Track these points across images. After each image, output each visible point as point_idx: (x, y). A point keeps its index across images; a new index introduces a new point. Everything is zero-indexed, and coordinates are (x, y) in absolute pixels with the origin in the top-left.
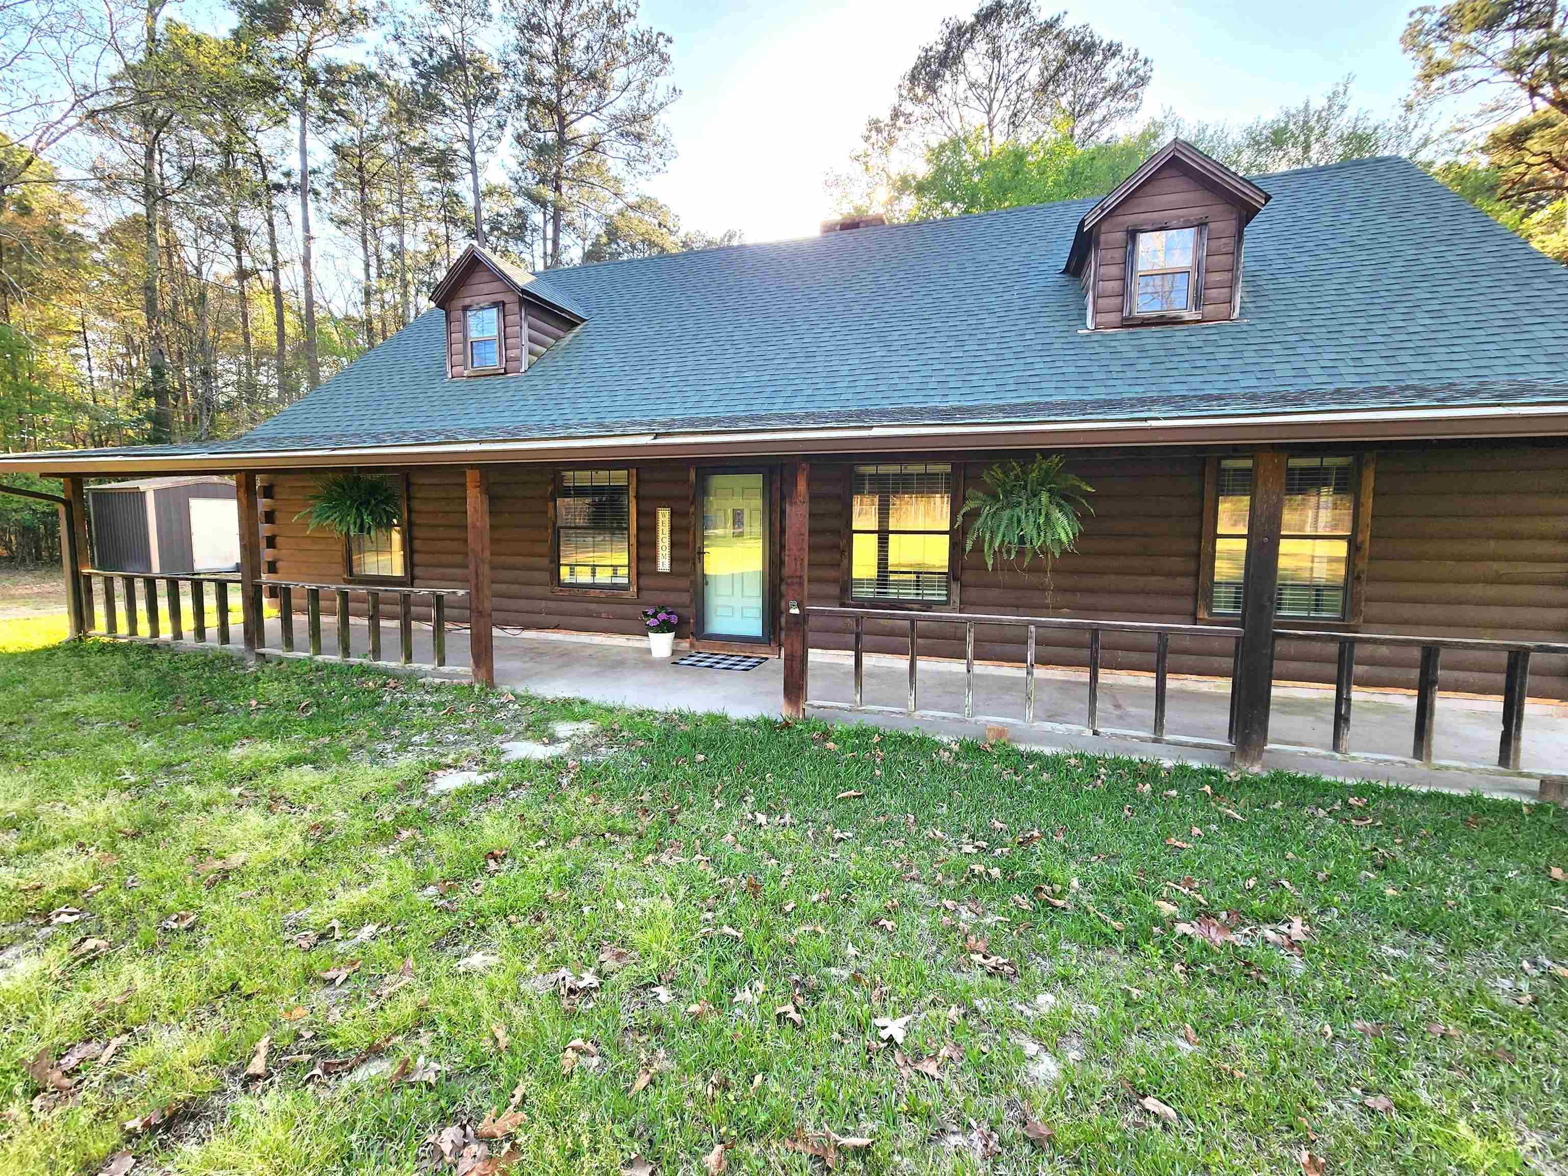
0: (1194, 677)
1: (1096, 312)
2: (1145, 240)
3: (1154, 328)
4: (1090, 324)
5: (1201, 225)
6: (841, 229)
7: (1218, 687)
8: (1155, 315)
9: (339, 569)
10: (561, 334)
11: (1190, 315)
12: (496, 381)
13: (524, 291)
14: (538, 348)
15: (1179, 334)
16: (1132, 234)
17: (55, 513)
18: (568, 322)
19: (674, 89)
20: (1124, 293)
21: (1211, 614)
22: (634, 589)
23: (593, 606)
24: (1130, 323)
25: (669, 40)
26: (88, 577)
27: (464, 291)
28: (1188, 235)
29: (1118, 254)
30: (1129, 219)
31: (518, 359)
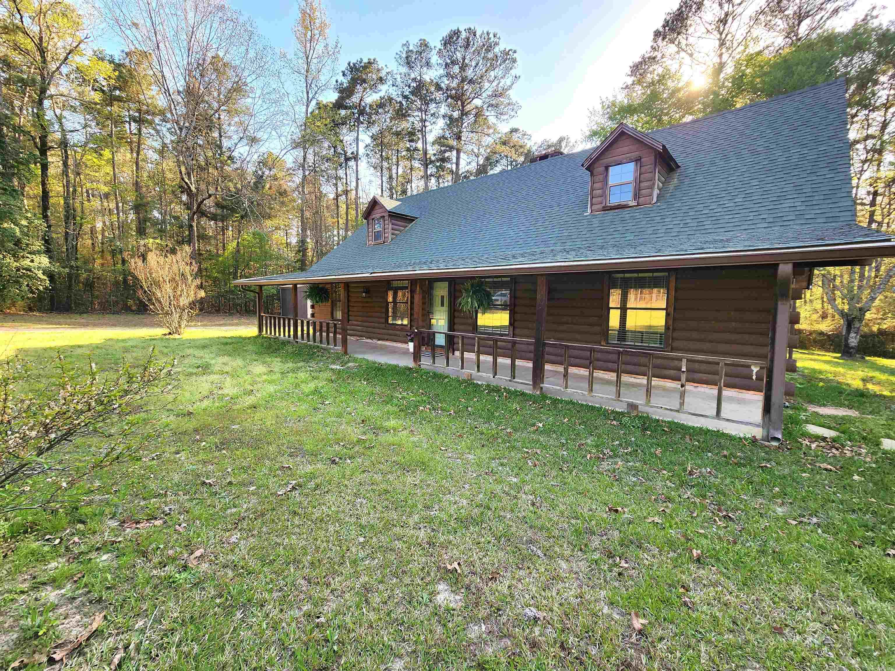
0: (602, 372)
1: (592, 205)
2: (612, 170)
3: (616, 211)
4: (589, 211)
5: (638, 160)
6: (540, 160)
7: (612, 377)
8: (616, 204)
9: (329, 316)
10: (407, 224)
11: (633, 203)
12: (381, 246)
13: (389, 212)
14: (396, 232)
15: (625, 213)
16: (607, 168)
17: (255, 296)
18: (409, 220)
19: (516, 77)
20: (603, 195)
21: (608, 343)
22: (409, 326)
23: (398, 332)
24: (607, 209)
25: (515, 52)
26: (262, 316)
27: (373, 213)
28: (631, 166)
29: (601, 177)
30: (605, 161)
31: (387, 237)
